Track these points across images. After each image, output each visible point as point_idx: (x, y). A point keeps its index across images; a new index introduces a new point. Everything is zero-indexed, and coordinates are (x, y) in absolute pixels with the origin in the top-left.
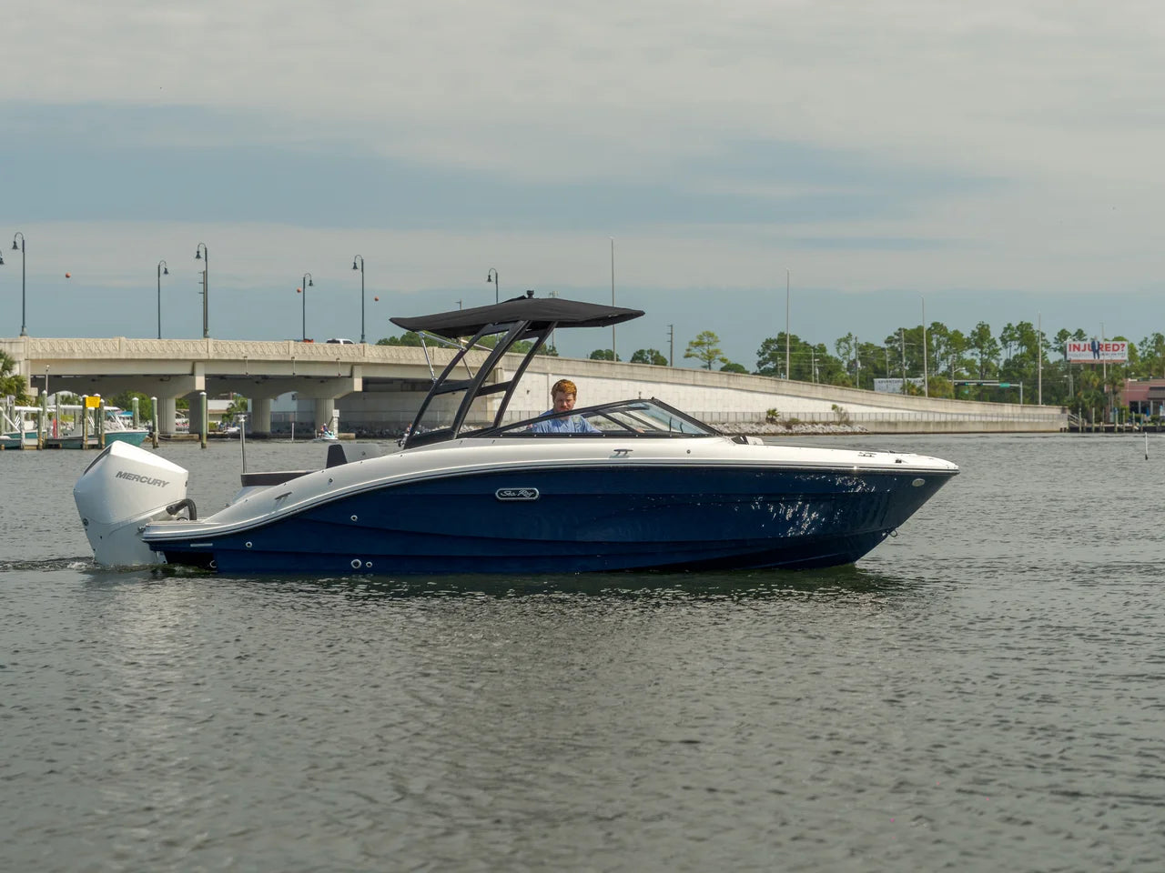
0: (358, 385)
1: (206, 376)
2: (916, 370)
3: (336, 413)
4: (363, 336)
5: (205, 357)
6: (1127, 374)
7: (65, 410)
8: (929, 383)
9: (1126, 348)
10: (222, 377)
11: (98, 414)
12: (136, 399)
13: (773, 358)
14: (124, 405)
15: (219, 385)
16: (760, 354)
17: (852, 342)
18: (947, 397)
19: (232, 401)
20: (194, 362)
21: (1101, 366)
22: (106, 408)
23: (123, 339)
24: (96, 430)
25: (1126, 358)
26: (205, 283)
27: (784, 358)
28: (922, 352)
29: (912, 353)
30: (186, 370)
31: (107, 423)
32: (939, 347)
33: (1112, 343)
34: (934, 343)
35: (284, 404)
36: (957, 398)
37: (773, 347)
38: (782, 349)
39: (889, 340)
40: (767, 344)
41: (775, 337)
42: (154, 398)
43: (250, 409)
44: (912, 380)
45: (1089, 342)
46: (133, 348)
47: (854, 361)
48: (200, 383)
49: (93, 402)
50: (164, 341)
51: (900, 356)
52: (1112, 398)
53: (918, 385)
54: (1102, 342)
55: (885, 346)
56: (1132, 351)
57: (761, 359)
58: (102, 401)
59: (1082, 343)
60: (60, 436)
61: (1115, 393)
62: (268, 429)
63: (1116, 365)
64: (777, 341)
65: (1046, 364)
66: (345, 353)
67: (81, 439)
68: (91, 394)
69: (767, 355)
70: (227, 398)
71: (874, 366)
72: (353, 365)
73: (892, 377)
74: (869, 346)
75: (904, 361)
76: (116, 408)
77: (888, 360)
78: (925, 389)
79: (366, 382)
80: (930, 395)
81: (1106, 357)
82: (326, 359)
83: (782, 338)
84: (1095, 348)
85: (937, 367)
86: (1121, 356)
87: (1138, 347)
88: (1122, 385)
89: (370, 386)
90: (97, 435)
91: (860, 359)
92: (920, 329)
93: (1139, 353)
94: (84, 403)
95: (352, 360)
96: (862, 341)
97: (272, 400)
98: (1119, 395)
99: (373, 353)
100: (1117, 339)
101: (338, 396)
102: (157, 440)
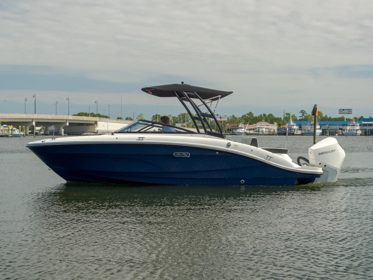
0: (68, 124)
1: (35, 122)
2: (184, 122)
3: (63, 130)
4: (69, 114)
5: (35, 118)
6: (227, 123)
7: (5, 129)
8: (187, 124)
9: (227, 118)
10: (39, 122)
11: (12, 130)
12: (20, 127)
13: (155, 119)
14: (18, 128)
15: (38, 124)
16: (152, 118)
17: (171, 116)
18: (190, 127)
19: (41, 127)
20: (33, 119)
21: (222, 121)
22: (14, 129)
23: (17, 114)
24: (11, 133)
25: (227, 120)
26: (35, 102)
27: (157, 119)
28: (185, 118)
29: (183, 118)
30: (31, 121)
31: (14, 132)
32: (189, 117)
33: (224, 117)
34: (188, 116)
35: (52, 128)
36: (192, 128)
37: (155, 117)
38: (157, 117)
39: (179, 116)
40: (153, 116)
41: (155, 115)
42: (24, 127)
43: (45, 129)
44: (183, 124)
45: (219, 116)
46: (20, 116)
47: (171, 120)
48: (34, 124)
49: (11, 127)
50: (26, 115)
51: (181, 119)
52: (224, 128)
53: (184, 125)
54: (222, 117)
55: (178, 117)
56: (228, 118)
57: (152, 119)
58: (13, 127)
59: (218, 117)
60: (4, 134)
61: (224, 127)
62: (48, 133)
63: (225, 121)
64: (156, 116)
65: (211, 121)
66: (65, 117)
67: (8, 135)
68: (10, 125)
69: (153, 119)
70: (40, 127)
71: (176, 121)
72: (67, 120)
73: (179, 123)
74: (175, 117)
75: (182, 120)
76: (15, 129)
77: (178, 120)
78: (186, 126)
79: (70, 123)
80: (187, 127)
81: (222, 120)
82: (61, 119)
83: (157, 115)
84: (221, 118)
85: (188, 121)
86: (226, 119)
87: (229, 118)
88: (226, 125)
89: (70, 124)
90: (12, 134)
91: (173, 120)
92: (185, 113)
93: (229, 119)
94: (9, 127)
95: (67, 119)
96: (173, 116)
97: (49, 127)
98: (225, 127)
99: (71, 117)
100: (225, 116)
101: (64, 126)
102: (24, 135)
